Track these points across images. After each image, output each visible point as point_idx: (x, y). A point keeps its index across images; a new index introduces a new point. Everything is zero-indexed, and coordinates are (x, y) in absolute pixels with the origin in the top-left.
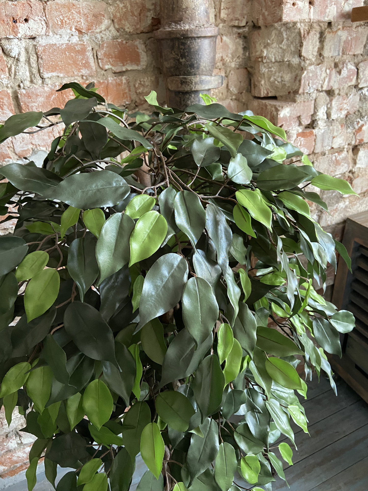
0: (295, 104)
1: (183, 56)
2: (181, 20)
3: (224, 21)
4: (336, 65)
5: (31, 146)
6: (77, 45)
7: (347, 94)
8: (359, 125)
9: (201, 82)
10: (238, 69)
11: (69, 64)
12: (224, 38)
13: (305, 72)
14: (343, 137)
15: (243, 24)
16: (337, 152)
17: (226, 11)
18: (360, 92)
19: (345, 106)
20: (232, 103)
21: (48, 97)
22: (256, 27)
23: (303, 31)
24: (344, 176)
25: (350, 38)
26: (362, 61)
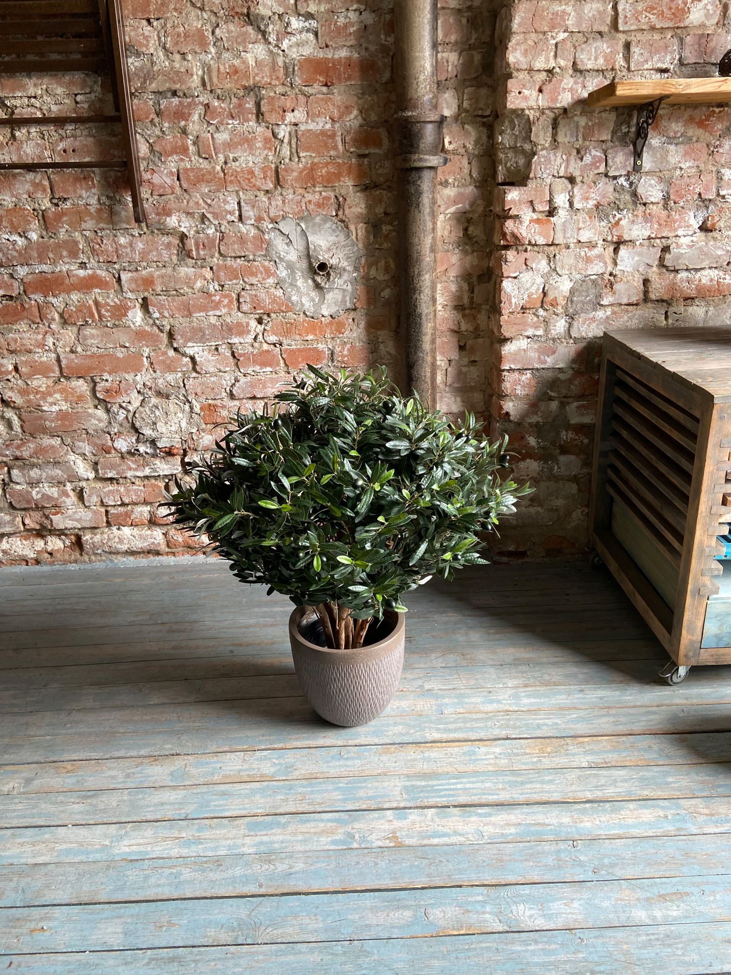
0: (525, 188)
1: (405, 138)
2: (404, 109)
3: (467, 111)
4: (578, 152)
5: (282, 213)
6: (329, 130)
7: (594, 183)
8: (616, 219)
9: (420, 160)
10: (482, 156)
11: (321, 146)
13: (536, 157)
14: (594, 230)
15: (488, 113)
16: (587, 247)
17: (470, 102)
18: (615, 182)
19: (593, 195)
20: (475, 190)
21: (301, 172)
22: (497, 116)
23: (531, 118)
24: (603, 279)
25: (590, 124)
26: (612, 147)
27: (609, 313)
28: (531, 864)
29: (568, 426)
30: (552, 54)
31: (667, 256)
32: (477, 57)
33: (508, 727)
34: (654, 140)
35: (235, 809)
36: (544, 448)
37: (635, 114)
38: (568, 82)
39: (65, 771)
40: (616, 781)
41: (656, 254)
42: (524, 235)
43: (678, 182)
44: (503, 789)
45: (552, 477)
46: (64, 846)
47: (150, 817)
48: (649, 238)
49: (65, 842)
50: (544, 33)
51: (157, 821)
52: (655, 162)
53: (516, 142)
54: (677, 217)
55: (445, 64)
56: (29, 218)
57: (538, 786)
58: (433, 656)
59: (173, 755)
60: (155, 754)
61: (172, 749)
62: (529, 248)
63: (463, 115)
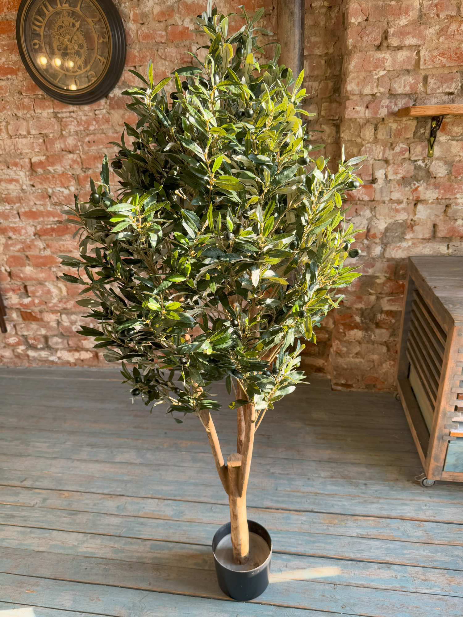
3: (323, 117)
4: (392, 145)
7: (402, 164)
8: (416, 186)
10: (332, 144)
12: (323, 126)
14: (400, 193)
15: (337, 118)
16: (397, 203)
17: (325, 111)
18: (415, 163)
19: (401, 171)
22: (341, 121)
23: (361, 124)
24: (406, 223)
25: (399, 128)
26: (413, 142)
27: (410, 243)
28: (306, 595)
29: (382, 312)
30: (375, 84)
31: (450, 211)
32: (331, 84)
33: (314, 503)
34: (442, 137)
35: (146, 535)
36: (366, 323)
37: (430, 121)
38: (385, 102)
39: (64, 496)
40: (371, 548)
41: (442, 208)
42: (355, 194)
43: (457, 164)
44: (301, 544)
45: (370, 341)
46: (54, 543)
47: (101, 532)
48: (437, 199)
49: (55, 540)
50: (371, 72)
51: (104, 535)
52: (442, 152)
53: (352, 138)
54: (456, 186)
55: (310, 89)
56: (71, 179)
57: (323, 545)
58: (280, 450)
59: (120, 495)
60: (112, 493)
61: (120, 492)
62: (359, 202)
63: (321, 119)
